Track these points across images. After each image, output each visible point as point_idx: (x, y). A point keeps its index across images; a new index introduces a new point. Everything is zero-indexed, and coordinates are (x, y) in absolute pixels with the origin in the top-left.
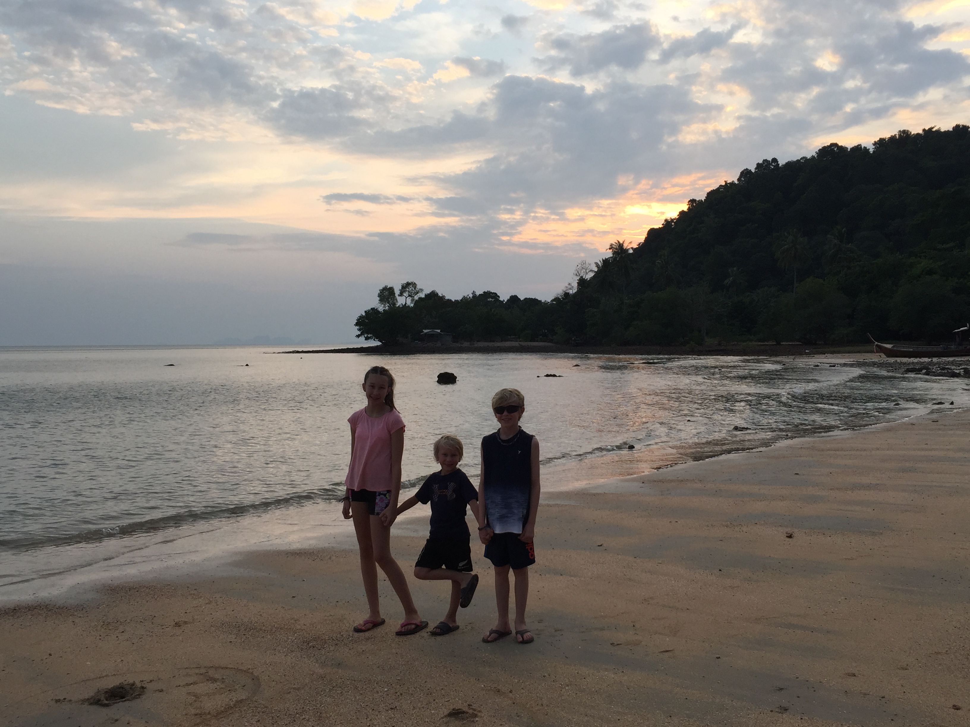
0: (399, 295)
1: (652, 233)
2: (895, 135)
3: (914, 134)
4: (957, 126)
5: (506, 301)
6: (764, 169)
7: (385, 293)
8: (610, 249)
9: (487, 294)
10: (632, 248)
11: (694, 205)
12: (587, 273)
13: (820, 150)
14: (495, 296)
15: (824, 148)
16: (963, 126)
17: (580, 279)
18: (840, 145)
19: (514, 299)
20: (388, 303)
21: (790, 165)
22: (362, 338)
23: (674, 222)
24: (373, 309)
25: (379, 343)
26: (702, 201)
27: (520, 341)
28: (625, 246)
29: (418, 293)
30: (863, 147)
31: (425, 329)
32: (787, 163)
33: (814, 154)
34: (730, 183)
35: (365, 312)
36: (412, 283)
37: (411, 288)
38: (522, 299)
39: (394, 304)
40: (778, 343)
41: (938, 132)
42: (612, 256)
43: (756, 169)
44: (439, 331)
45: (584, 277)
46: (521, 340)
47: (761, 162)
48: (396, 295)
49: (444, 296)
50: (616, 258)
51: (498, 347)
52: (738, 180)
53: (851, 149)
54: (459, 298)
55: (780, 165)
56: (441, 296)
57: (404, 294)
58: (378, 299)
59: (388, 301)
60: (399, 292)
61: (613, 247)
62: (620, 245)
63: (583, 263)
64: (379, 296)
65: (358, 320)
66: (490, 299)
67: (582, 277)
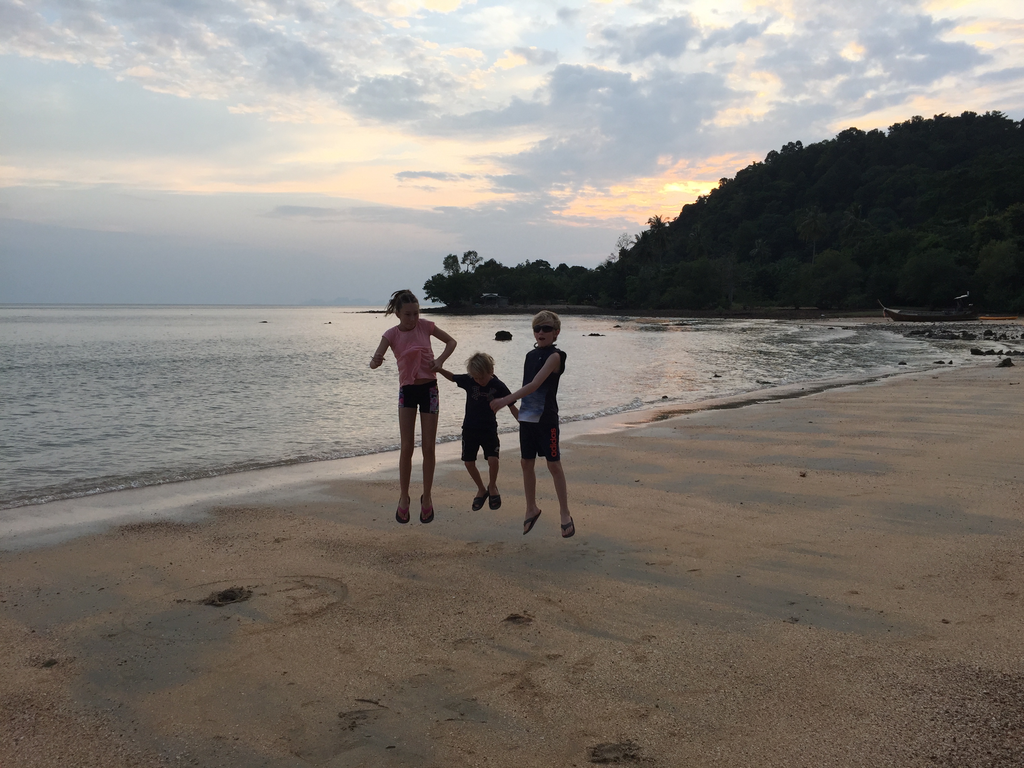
0: (462, 263)
1: (687, 209)
2: (909, 120)
3: (926, 120)
4: (966, 113)
5: (556, 268)
6: (790, 151)
7: (449, 260)
8: (649, 223)
9: (539, 263)
10: (668, 222)
11: (725, 183)
12: (628, 245)
13: (840, 134)
14: (546, 264)
15: (844, 132)
16: (971, 113)
17: (622, 249)
18: (858, 129)
19: (563, 267)
20: (452, 270)
21: (812, 147)
22: (430, 301)
23: (707, 199)
24: (439, 275)
25: (444, 305)
26: (732, 179)
27: (568, 304)
28: (663, 220)
29: (478, 261)
30: (879, 131)
31: (485, 293)
32: (809, 146)
33: (835, 138)
34: (758, 164)
35: (432, 277)
36: (473, 252)
37: (472, 256)
38: (569, 268)
39: (458, 271)
40: (797, 308)
41: (948, 118)
42: (650, 229)
43: (782, 150)
44: (497, 295)
45: (625, 248)
46: (568, 303)
47: (786, 144)
48: (460, 263)
49: (501, 264)
50: (654, 230)
52: (766, 160)
53: (869, 133)
54: (515, 266)
55: (804, 147)
56: (499, 263)
57: (466, 262)
58: (444, 266)
59: (452, 268)
60: (462, 260)
61: (651, 221)
62: (658, 219)
63: (625, 235)
64: (445, 263)
65: (426, 284)
66: (542, 267)
67: (623, 247)
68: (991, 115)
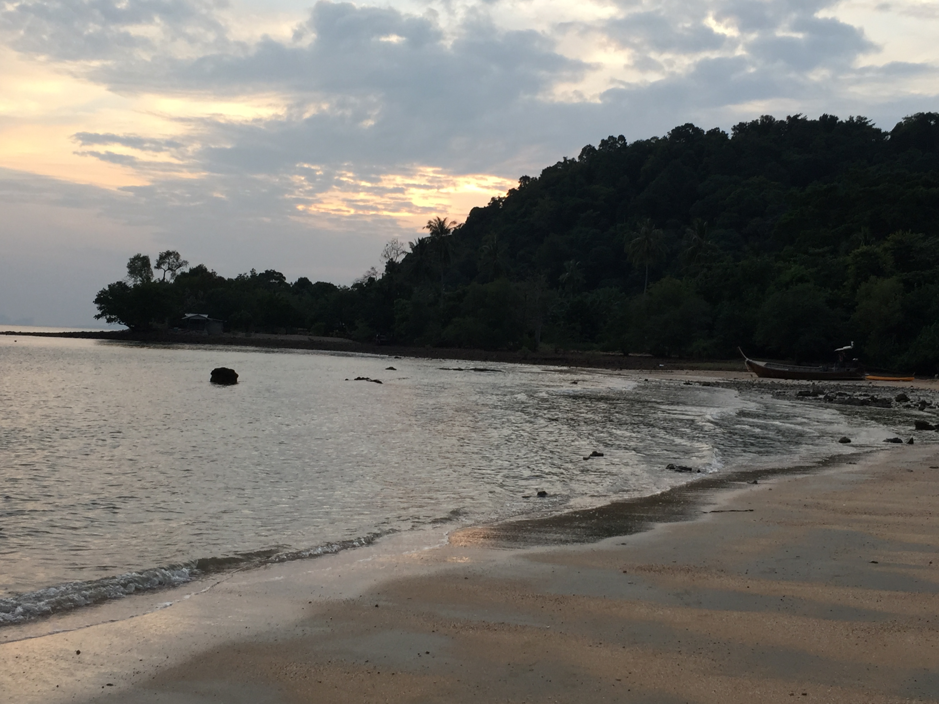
0: (155, 267)
1: (476, 213)
2: (757, 120)
3: (777, 121)
4: (825, 116)
5: (293, 283)
6: (610, 147)
7: (136, 263)
8: (428, 227)
9: (270, 274)
10: (453, 227)
11: (527, 183)
12: (398, 255)
13: (673, 131)
14: (280, 277)
15: (678, 128)
16: (831, 116)
17: (389, 261)
18: (696, 126)
19: (303, 282)
20: (141, 276)
21: (638, 144)
22: (103, 320)
23: (502, 202)
24: (119, 283)
25: (125, 328)
26: (536, 179)
27: (310, 335)
28: (447, 224)
29: (180, 266)
30: (721, 131)
31: (189, 313)
32: (635, 143)
33: (666, 135)
34: (569, 161)
35: (109, 286)
36: (174, 252)
37: (172, 259)
38: (313, 283)
39: (149, 279)
40: (626, 354)
41: (804, 120)
42: (429, 236)
43: (600, 146)
44: (206, 316)
45: (394, 260)
46: (310, 333)
47: (606, 138)
48: (152, 267)
49: (215, 272)
50: (435, 238)
51: (282, 340)
52: (580, 157)
53: (709, 132)
54: (234, 277)
55: (628, 144)
56: (211, 272)
57: (162, 266)
58: (128, 270)
59: (141, 274)
60: (156, 263)
61: (431, 225)
62: (440, 223)
63: (394, 242)
64: (129, 266)
65: (99, 295)
66: (274, 281)
67: (392, 259)
68: (855, 121)
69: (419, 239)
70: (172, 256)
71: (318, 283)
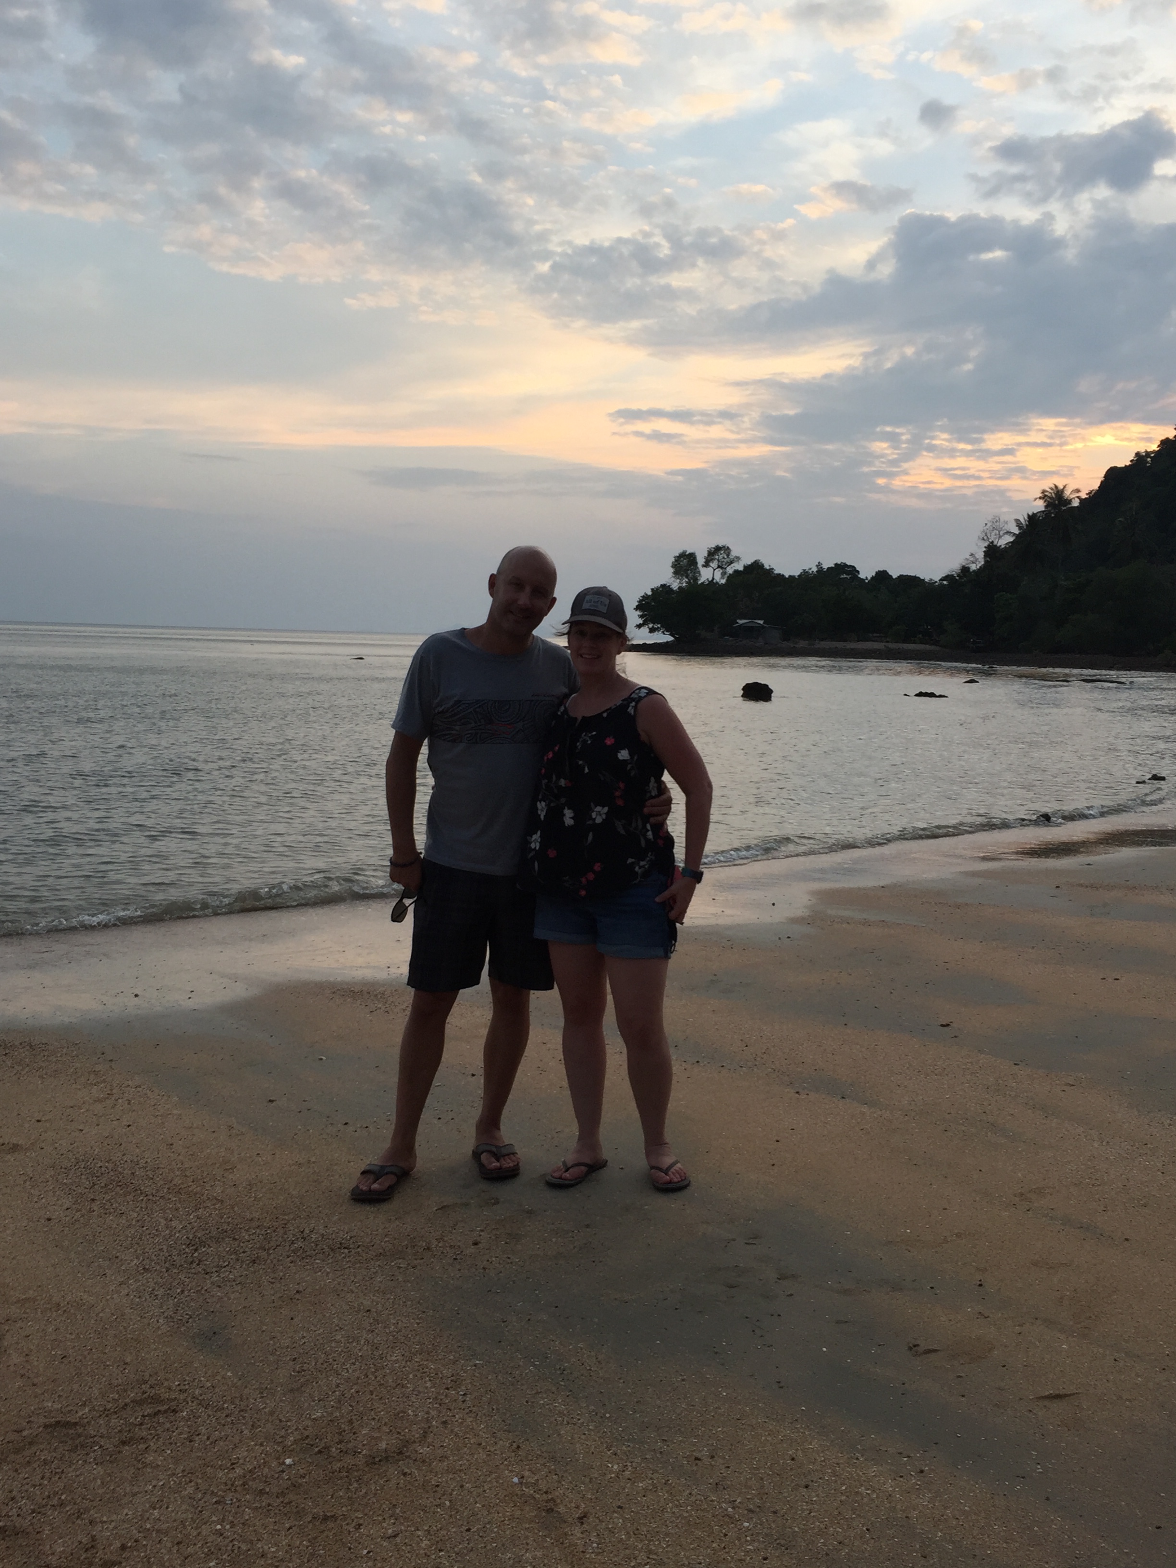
0: (704, 566)
1: (1113, 475)
5: (869, 578)
7: (682, 561)
8: (1040, 498)
9: (840, 568)
10: (1078, 497)
12: (1000, 537)
14: (853, 571)
17: (989, 545)
19: (882, 576)
20: (687, 577)
22: (645, 630)
23: (1151, 457)
24: (663, 586)
25: (671, 638)
27: (887, 642)
28: (1067, 494)
29: (732, 563)
31: (741, 619)
35: (652, 589)
36: (724, 547)
37: (722, 555)
38: (894, 577)
39: (696, 579)
42: (1043, 509)
44: (761, 622)
45: (995, 543)
46: (888, 639)
48: (700, 565)
49: (773, 569)
50: (1050, 513)
51: (852, 649)
54: (796, 573)
56: (768, 568)
57: (711, 564)
58: (672, 570)
59: (687, 573)
60: (704, 560)
61: (1046, 496)
62: (1058, 491)
63: (996, 520)
64: (674, 566)
65: (640, 601)
66: (845, 576)
67: (992, 542)
69: (1028, 515)
70: (722, 552)
71: (901, 577)
